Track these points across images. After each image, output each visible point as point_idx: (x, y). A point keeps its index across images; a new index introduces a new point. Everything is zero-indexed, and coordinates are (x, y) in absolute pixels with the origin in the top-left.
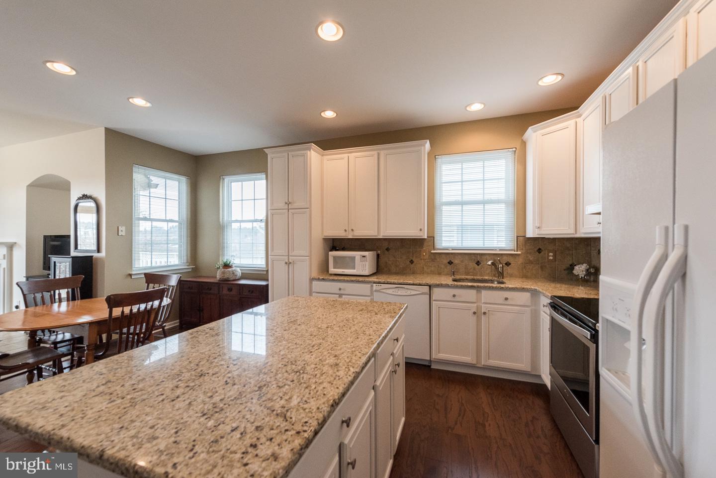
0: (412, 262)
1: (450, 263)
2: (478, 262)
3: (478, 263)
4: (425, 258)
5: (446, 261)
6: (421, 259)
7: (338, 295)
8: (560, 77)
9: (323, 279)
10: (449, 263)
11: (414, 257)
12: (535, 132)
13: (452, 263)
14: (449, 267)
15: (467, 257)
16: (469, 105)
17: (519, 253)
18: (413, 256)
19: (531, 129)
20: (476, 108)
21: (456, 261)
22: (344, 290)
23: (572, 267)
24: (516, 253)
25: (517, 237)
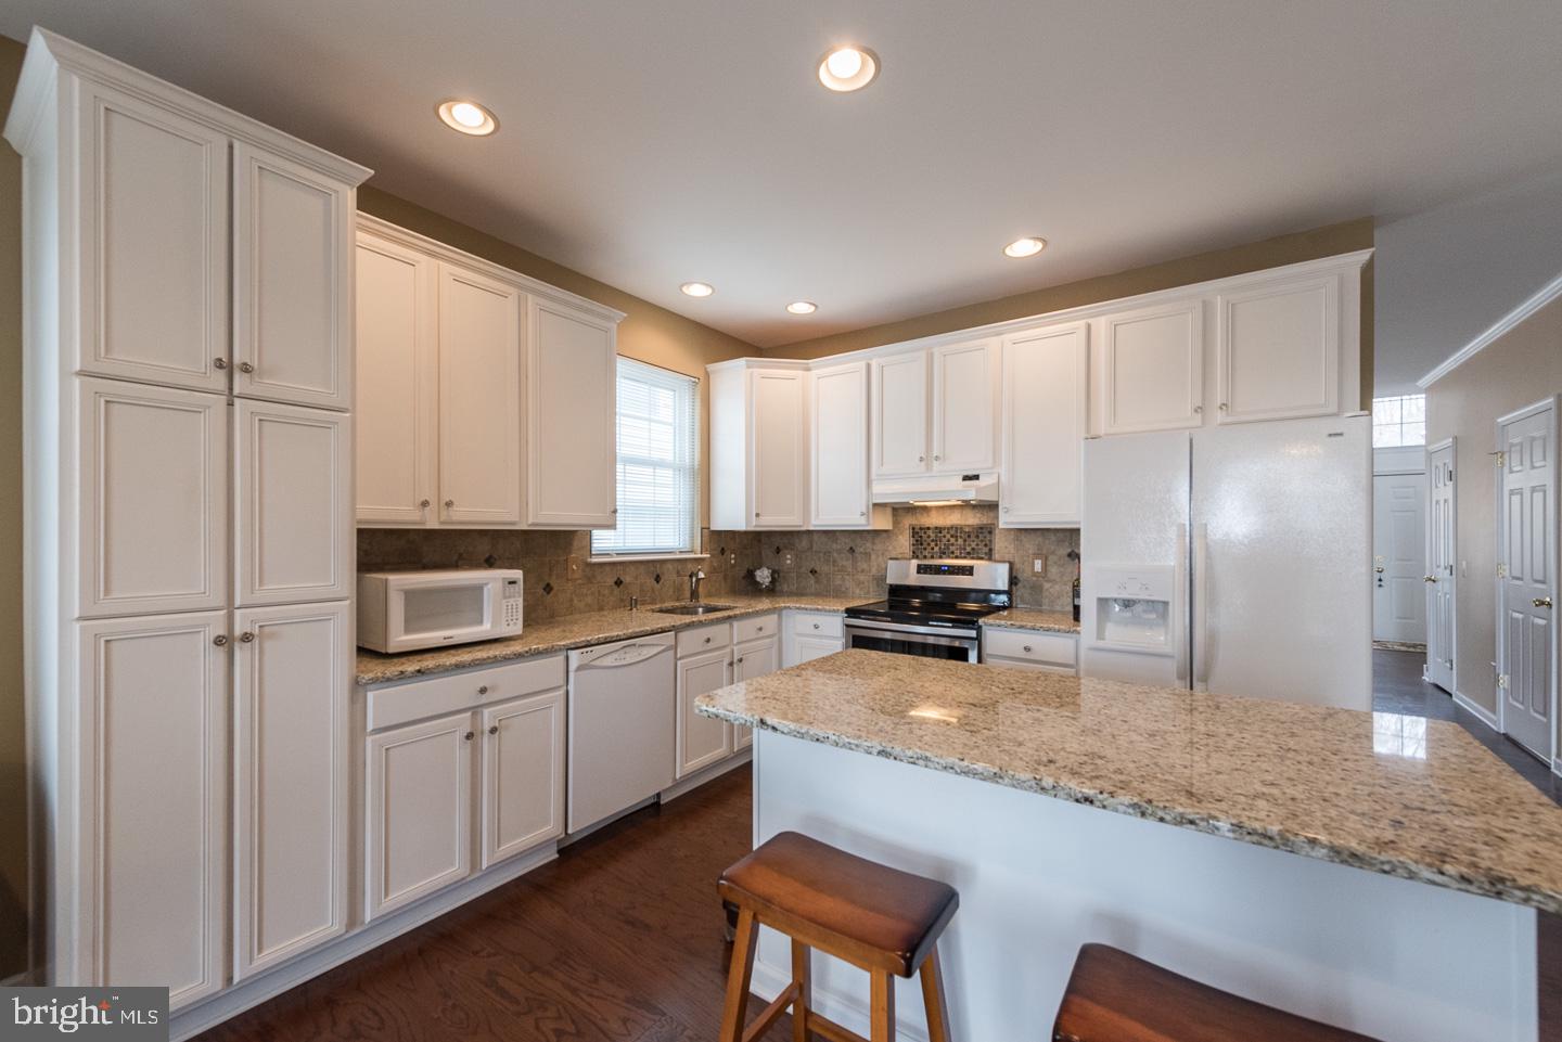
0: (548, 588)
1: (619, 583)
2: (658, 576)
3: (658, 579)
4: (576, 576)
5: (611, 581)
6: (568, 580)
7: (469, 714)
8: (813, 308)
9: (419, 671)
10: (616, 583)
11: (554, 577)
12: (748, 367)
13: (621, 582)
14: (617, 591)
15: (642, 567)
16: (686, 284)
17: (704, 556)
18: (550, 575)
19: (747, 361)
20: (696, 293)
21: (627, 579)
22: (494, 688)
23: (750, 575)
24: (699, 556)
25: (702, 529)
